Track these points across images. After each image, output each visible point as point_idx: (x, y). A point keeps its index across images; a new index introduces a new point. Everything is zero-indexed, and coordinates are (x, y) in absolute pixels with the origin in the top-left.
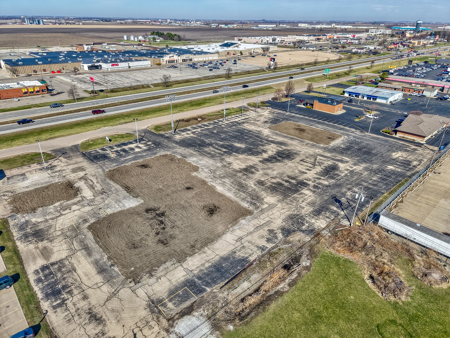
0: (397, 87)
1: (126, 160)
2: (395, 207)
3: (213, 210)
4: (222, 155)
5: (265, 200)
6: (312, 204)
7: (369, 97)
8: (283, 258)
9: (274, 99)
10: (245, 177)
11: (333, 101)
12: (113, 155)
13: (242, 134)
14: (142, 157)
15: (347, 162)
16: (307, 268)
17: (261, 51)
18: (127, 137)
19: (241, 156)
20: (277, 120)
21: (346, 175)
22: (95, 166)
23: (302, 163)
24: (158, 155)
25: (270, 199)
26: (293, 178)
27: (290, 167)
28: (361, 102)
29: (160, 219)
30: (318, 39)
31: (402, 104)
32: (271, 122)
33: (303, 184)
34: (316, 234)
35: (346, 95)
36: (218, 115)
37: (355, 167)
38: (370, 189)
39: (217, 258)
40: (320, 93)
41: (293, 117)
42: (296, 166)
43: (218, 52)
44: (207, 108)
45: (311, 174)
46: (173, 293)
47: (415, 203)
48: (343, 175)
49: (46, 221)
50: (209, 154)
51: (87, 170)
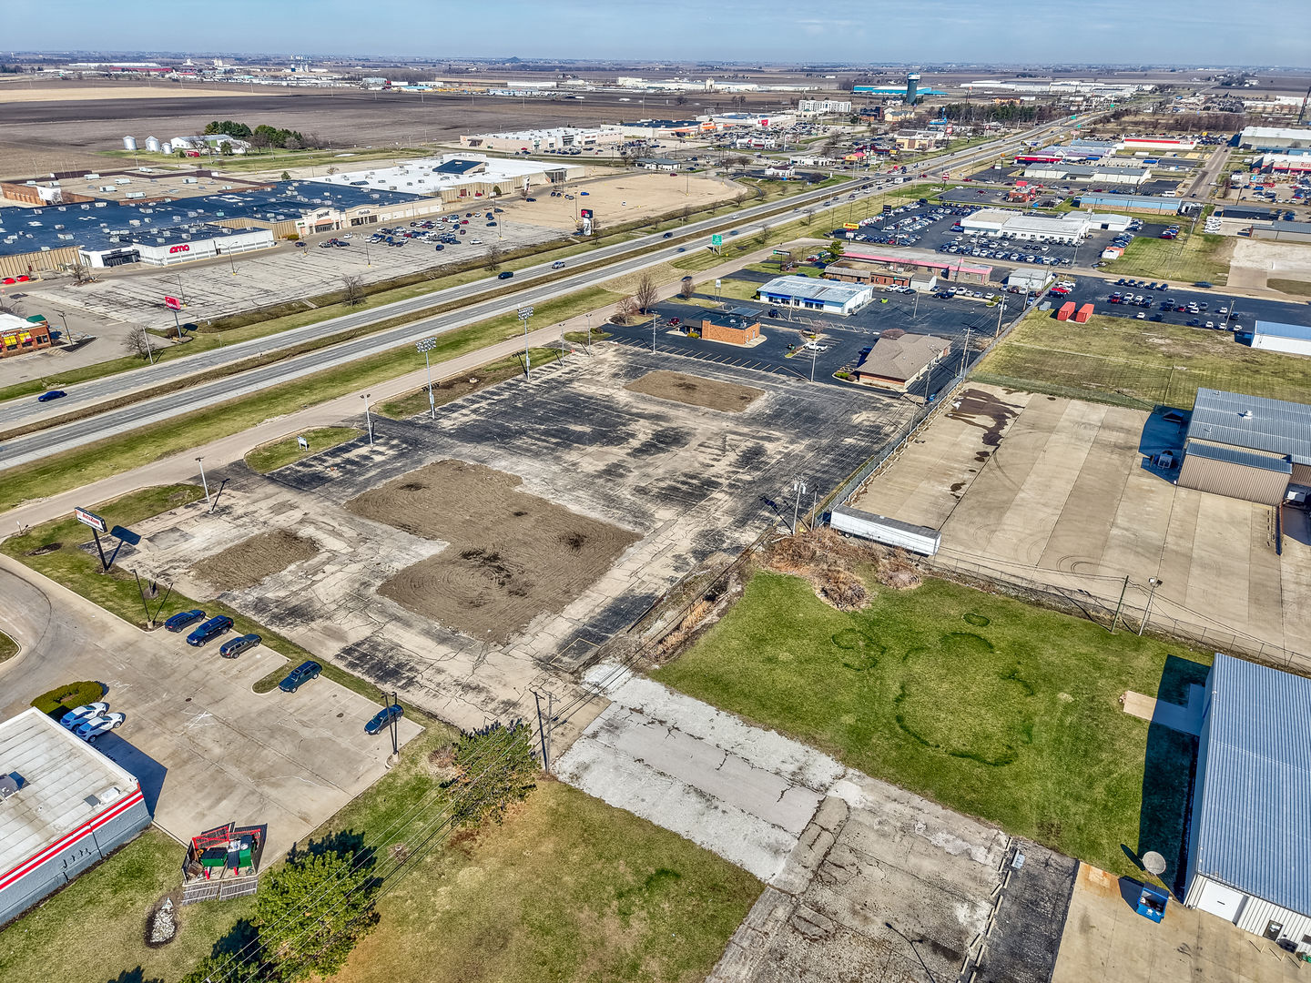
0: (862, 274)
1: (368, 480)
2: (855, 501)
3: (576, 541)
4: (553, 449)
5: (656, 516)
6: (731, 512)
7: (809, 302)
8: (704, 587)
9: (617, 319)
10: (610, 484)
11: (739, 318)
12: (335, 474)
13: (577, 405)
14: (397, 470)
15: (778, 439)
16: (740, 594)
17: (544, 182)
18: (336, 434)
19: (590, 449)
20: (637, 369)
21: (779, 462)
22: (312, 497)
23: (702, 449)
24: (427, 463)
25: (664, 513)
26: (693, 477)
27: (684, 459)
28: (796, 313)
29: (496, 564)
30: (678, 134)
31: (871, 312)
32: (625, 375)
33: (711, 484)
34: (745, 552)
35: (764, 299)
36: (509, 367)
37: (792, 447)
38: (818, 478)
39: (609, 600)
40: (710, 298)
41: (667, 359)
42: (693, 457)
43: (437, 194)
44: (476, 352)
45: (721, 467)
46: (564, 647)
47: (885, 491)
48: (774, 461)
49: (295, 593)
50: (528, 450)
51: (303, 507)
